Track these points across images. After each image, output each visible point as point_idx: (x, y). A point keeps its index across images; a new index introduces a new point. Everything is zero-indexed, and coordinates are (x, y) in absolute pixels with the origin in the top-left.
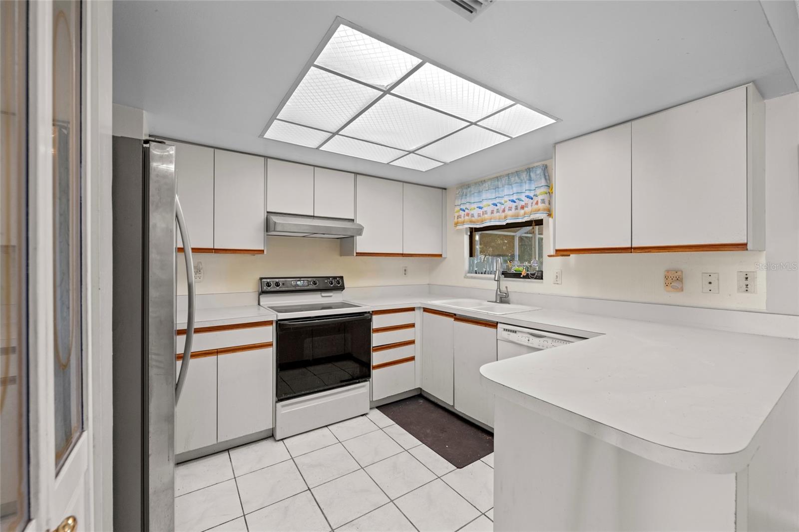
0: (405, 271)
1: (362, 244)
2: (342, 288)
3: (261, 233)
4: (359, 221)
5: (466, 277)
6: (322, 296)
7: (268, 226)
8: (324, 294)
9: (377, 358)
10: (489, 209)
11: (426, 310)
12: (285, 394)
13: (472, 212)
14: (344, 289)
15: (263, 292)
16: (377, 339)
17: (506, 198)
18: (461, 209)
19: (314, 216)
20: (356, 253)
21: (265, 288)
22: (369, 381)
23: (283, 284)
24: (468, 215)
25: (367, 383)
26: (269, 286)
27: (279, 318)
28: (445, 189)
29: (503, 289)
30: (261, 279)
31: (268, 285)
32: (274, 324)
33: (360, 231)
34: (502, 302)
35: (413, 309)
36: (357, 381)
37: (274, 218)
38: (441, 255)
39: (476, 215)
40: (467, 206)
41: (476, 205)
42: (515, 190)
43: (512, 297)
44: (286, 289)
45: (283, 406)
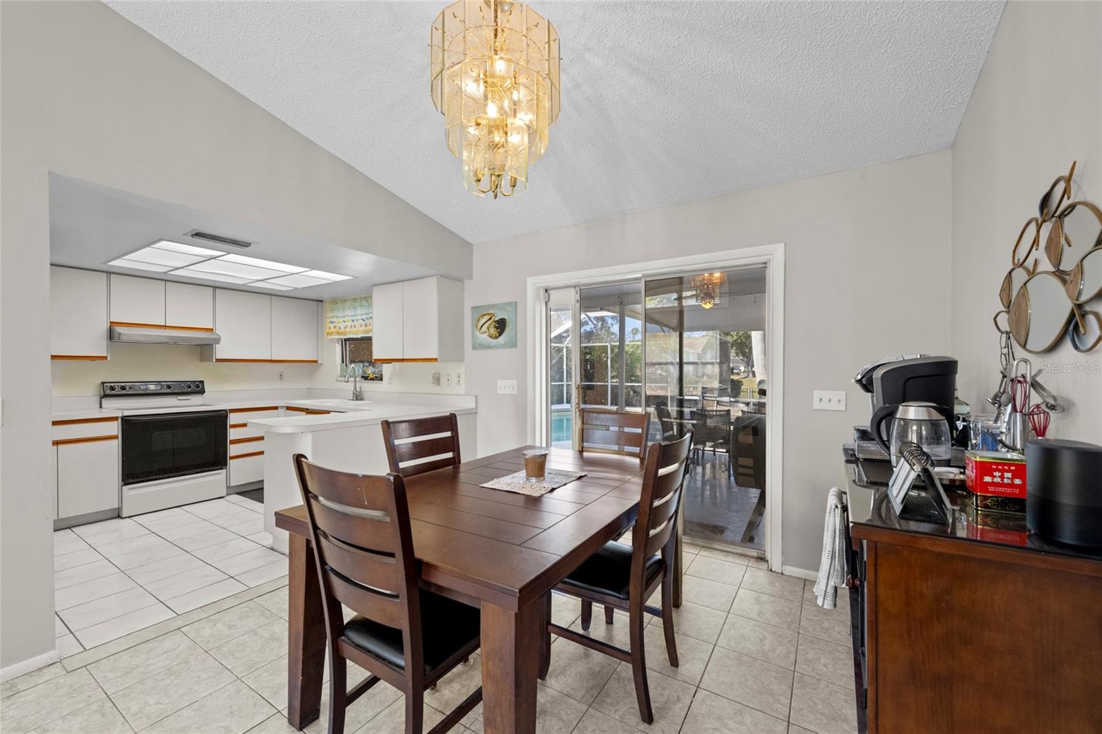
0: (281, 375)
1: (221, 351)
2: (202, 392)
3: (104, 342)
4: (218, 331)
5: (337, 381)
6: (178, 400)
7: (111, 335)
8: (179, 398)
9: (233, 450)
10: (349, 324)
11: (288, 408)
12: (132, 479)
13: (340, 325)
14: (204, 392)
15: (106, 396)
16: (233, 434)
17: (359, 317)
18: (331, 322)
19: (165, 326)
20: (216, 359)
21: (108, 392)
22: (226, 469)
23: (130, 388)
24: (335, 327)
25: (224, 471)
26: (113, 390)
27: (125, 415)
28: (322, 301)
29: (358, 389)
30: (103, 383)
31: (112, 388)
32: (120, 420)
33: (218, 341)
34: (357, 400)
35: (276, 408)
36: (212, 469)
37: (119, 329)
38: (316, 362)
39: (343, 328)
40: (335, 319)
41: (341, 320)
42: (364, 311)
43: (366, 395)
44: (134, 392)
45: (130, 489)
